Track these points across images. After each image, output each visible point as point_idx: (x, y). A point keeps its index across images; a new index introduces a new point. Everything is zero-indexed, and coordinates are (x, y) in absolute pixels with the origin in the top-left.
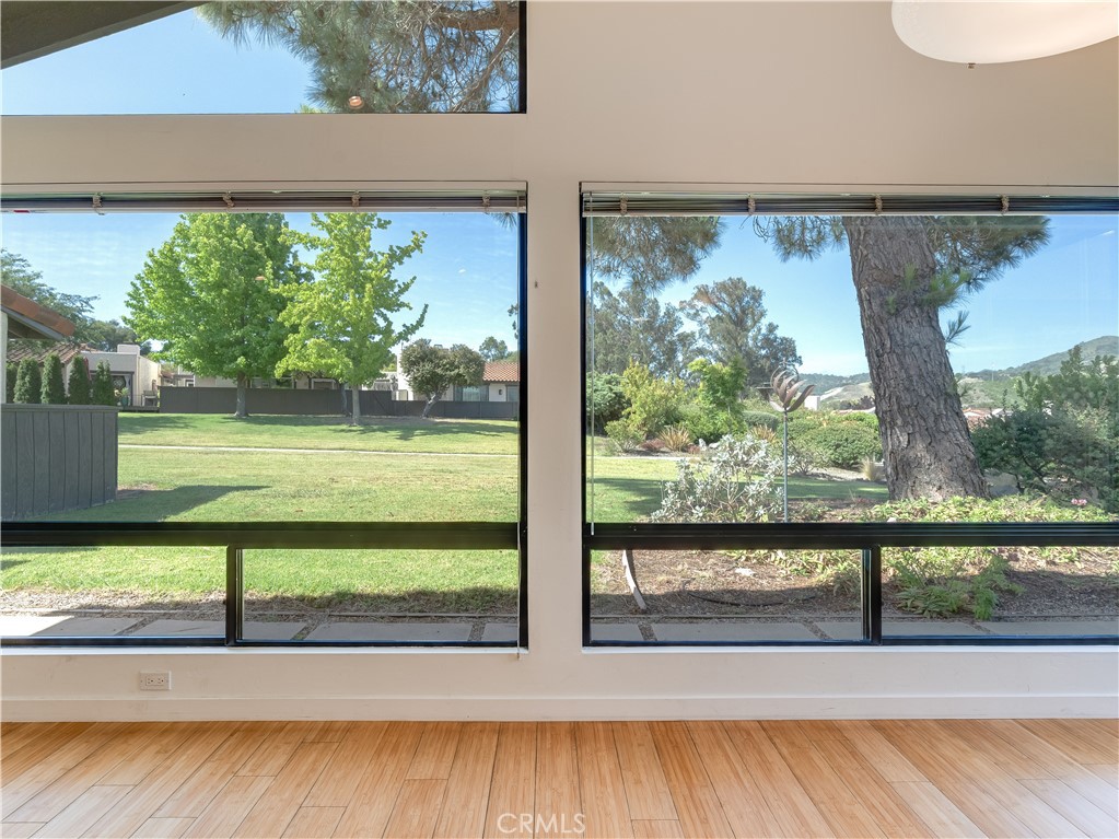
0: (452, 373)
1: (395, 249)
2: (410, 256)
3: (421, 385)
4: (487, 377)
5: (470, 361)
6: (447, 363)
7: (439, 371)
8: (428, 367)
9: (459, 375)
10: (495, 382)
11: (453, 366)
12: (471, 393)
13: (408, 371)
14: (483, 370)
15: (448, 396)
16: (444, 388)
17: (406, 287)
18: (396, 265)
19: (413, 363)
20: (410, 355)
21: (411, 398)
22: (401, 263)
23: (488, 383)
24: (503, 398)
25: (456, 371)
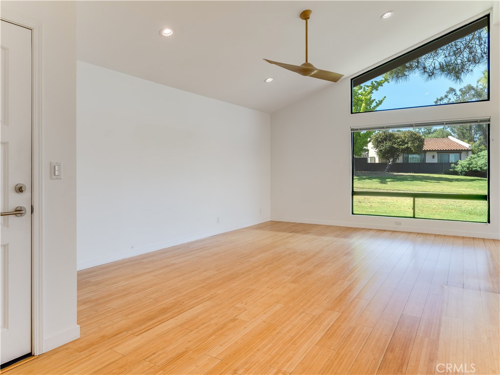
0: (404, 147)
1: (374, 83)
2: (382, 86)
3: (383, 154)
4: (425, 148)
5: (415, 139)
6: (400, 141)
7: (395, 146)
8: (389, 144)
9: (407, 148)
10: (430, 151)
11: (404, 143)
12: (414, 158)
13: (377, 147)
14: (423, 144)
15: (400, 160)
16: (398, 156)
17: (381, 102)
18: (374, 91)
19: (380, 142)
20: (378, 138)
21: (377, 161)
22: (377, 90)
23: (426, 151)
24: (435, 161)
25: (406, 145)
